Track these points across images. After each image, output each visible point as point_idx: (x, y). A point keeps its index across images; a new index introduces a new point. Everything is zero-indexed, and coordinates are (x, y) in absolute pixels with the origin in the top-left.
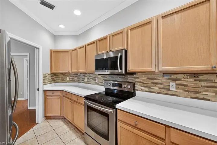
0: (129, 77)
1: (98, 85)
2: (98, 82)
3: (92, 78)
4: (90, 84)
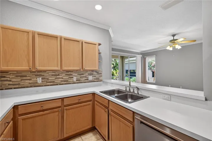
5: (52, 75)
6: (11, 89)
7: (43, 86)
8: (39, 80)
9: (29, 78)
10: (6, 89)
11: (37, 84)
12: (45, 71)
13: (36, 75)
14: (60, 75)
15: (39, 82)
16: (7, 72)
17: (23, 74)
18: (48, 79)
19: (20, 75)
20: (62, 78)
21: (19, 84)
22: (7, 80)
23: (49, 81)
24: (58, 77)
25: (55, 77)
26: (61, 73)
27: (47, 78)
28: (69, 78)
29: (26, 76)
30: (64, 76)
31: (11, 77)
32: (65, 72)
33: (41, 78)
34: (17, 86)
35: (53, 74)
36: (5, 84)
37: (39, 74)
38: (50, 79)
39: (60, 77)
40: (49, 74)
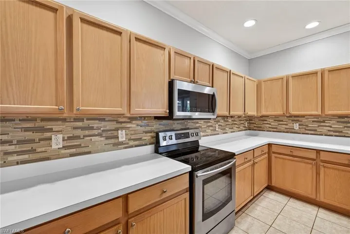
0: (189, 123)
1: (126, 148)
2: (127, 141)
3: (96, 132)
4: (89, 153)
5: (313, 121)
6: (271, 131)
7: (300, 133)
8: (296, 126)
9: (285, 123)
10: (267, 131)
11: (293, 131)
12: (303, 116)
13: (292, 121)
14: (326, 122)
15: (296, 129)
16: (268, 117)
17: (281, 118)
18: (307, 126)
19: (277, 119)
20: (331, 127)
21: (276, 128)
22: (268, 124)
23: (309, 128)
24: (322, 124)
25: (319, 124)
26: (328, 119)
27: (306, 124)
28: (345, 127)
29: (282, 121)
30: (334, 124)
31: (270, 120)
32: (336, 117)
33: (298, 124)
34: (275, 130)
35: (315, 119)
36: (267, 127)
37: (296, 119)
38: (310, 125)
39: (327, 124)
40: (309, 119)
